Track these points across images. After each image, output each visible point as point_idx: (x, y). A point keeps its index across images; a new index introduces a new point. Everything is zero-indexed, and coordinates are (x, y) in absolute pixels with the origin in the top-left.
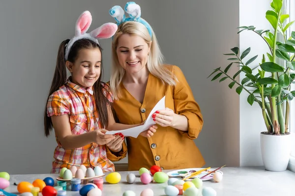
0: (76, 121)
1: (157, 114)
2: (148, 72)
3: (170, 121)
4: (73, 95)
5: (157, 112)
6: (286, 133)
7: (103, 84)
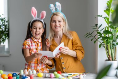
0: (32, 52)
1: (61, 49)
2: (63, 34)
3: (67, 52)
4: (32, 42)
5: (61, 48)
6: (115, 60)
7: (46, 39)
